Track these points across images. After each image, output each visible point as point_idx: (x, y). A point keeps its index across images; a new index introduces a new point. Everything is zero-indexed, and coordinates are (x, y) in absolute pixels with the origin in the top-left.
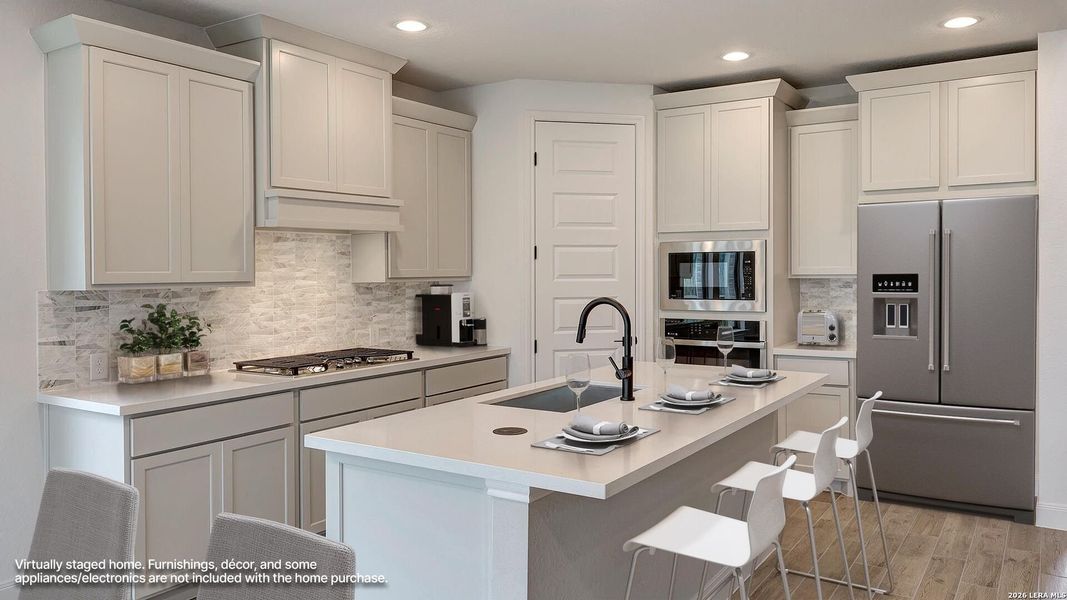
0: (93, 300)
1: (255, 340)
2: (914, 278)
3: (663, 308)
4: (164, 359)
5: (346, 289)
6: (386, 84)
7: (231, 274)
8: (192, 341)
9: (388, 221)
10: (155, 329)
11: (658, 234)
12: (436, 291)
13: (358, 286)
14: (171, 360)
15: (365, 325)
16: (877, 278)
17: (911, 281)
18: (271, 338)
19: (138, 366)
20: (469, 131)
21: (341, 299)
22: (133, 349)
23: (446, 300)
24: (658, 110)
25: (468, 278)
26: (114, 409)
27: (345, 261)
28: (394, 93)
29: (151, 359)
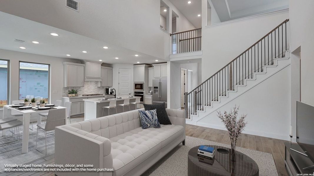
0: (67, 88)
1: (85, 93)
2: (157, 87)
3: (134, 90)
4: (73, 95)
5: (96, 87)
6: (100, 65)
7: (81, 86)
8: (76, 93)
9: (100, 80)
10: (72, 92)
11: (134, 81)
12: (108, 88)
13: (98, 87)
14: (74, 95)
15: (99, 91)
16: (154, 87)
17: (157, 88)
18: (87, 93)
19: (70, 95)
20: (112, 69)
21: (96, 89)
22: (70, 93)
23: (108, 89)
24: (134, 67)
25: (112, 86)
26: (69, 98)
27: (96, 84)
28: (101, 66)
29: (71, 95)
